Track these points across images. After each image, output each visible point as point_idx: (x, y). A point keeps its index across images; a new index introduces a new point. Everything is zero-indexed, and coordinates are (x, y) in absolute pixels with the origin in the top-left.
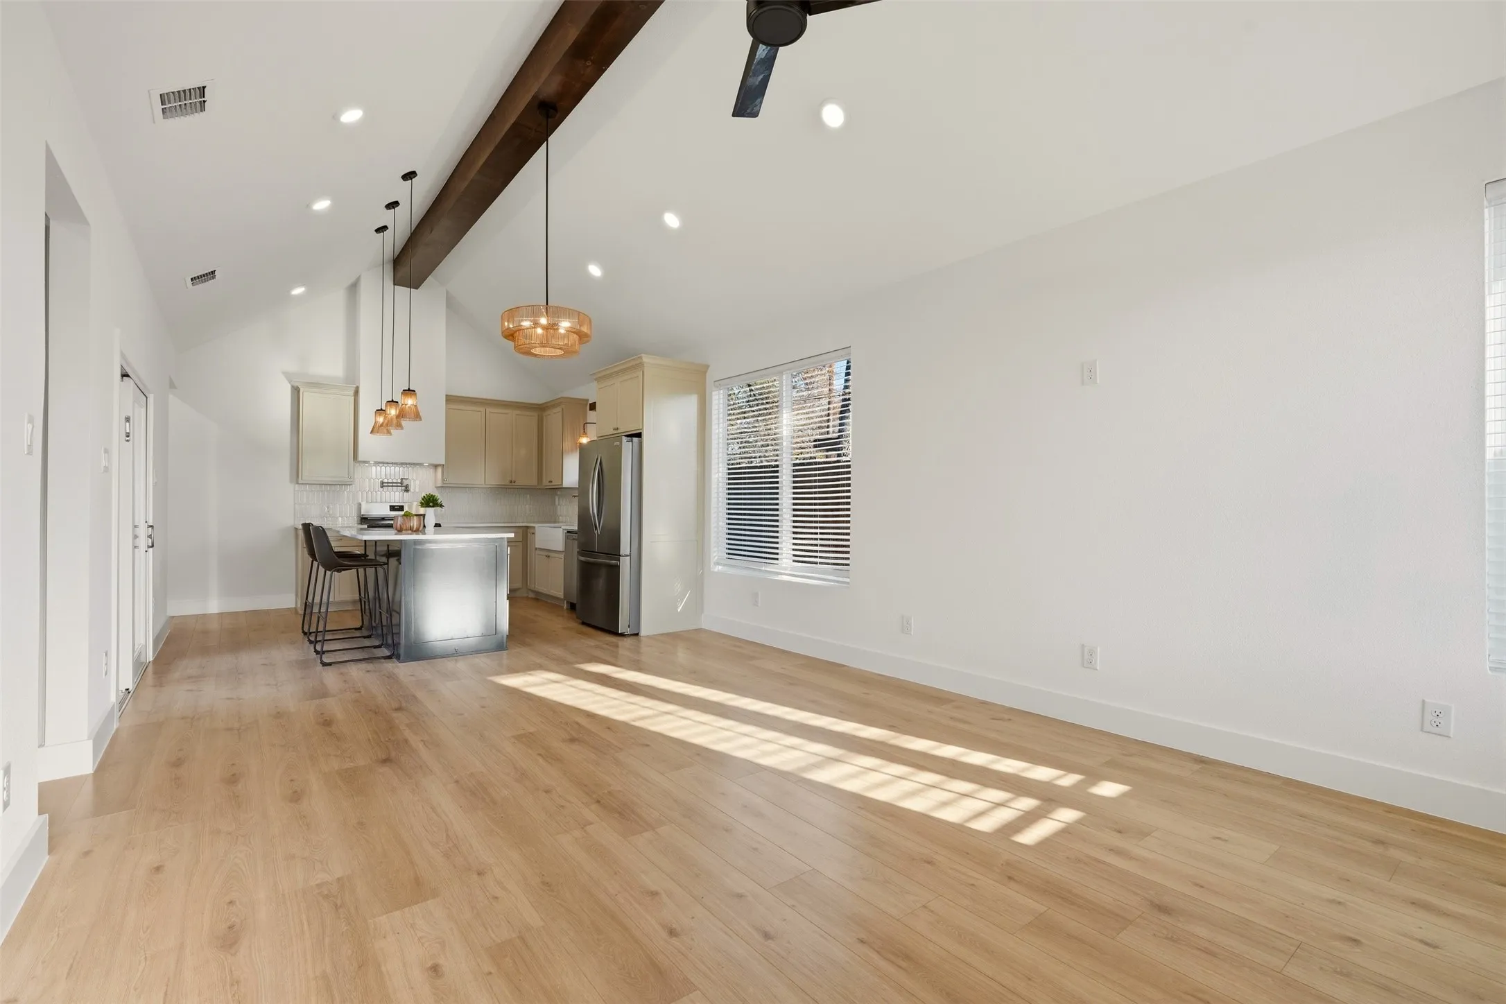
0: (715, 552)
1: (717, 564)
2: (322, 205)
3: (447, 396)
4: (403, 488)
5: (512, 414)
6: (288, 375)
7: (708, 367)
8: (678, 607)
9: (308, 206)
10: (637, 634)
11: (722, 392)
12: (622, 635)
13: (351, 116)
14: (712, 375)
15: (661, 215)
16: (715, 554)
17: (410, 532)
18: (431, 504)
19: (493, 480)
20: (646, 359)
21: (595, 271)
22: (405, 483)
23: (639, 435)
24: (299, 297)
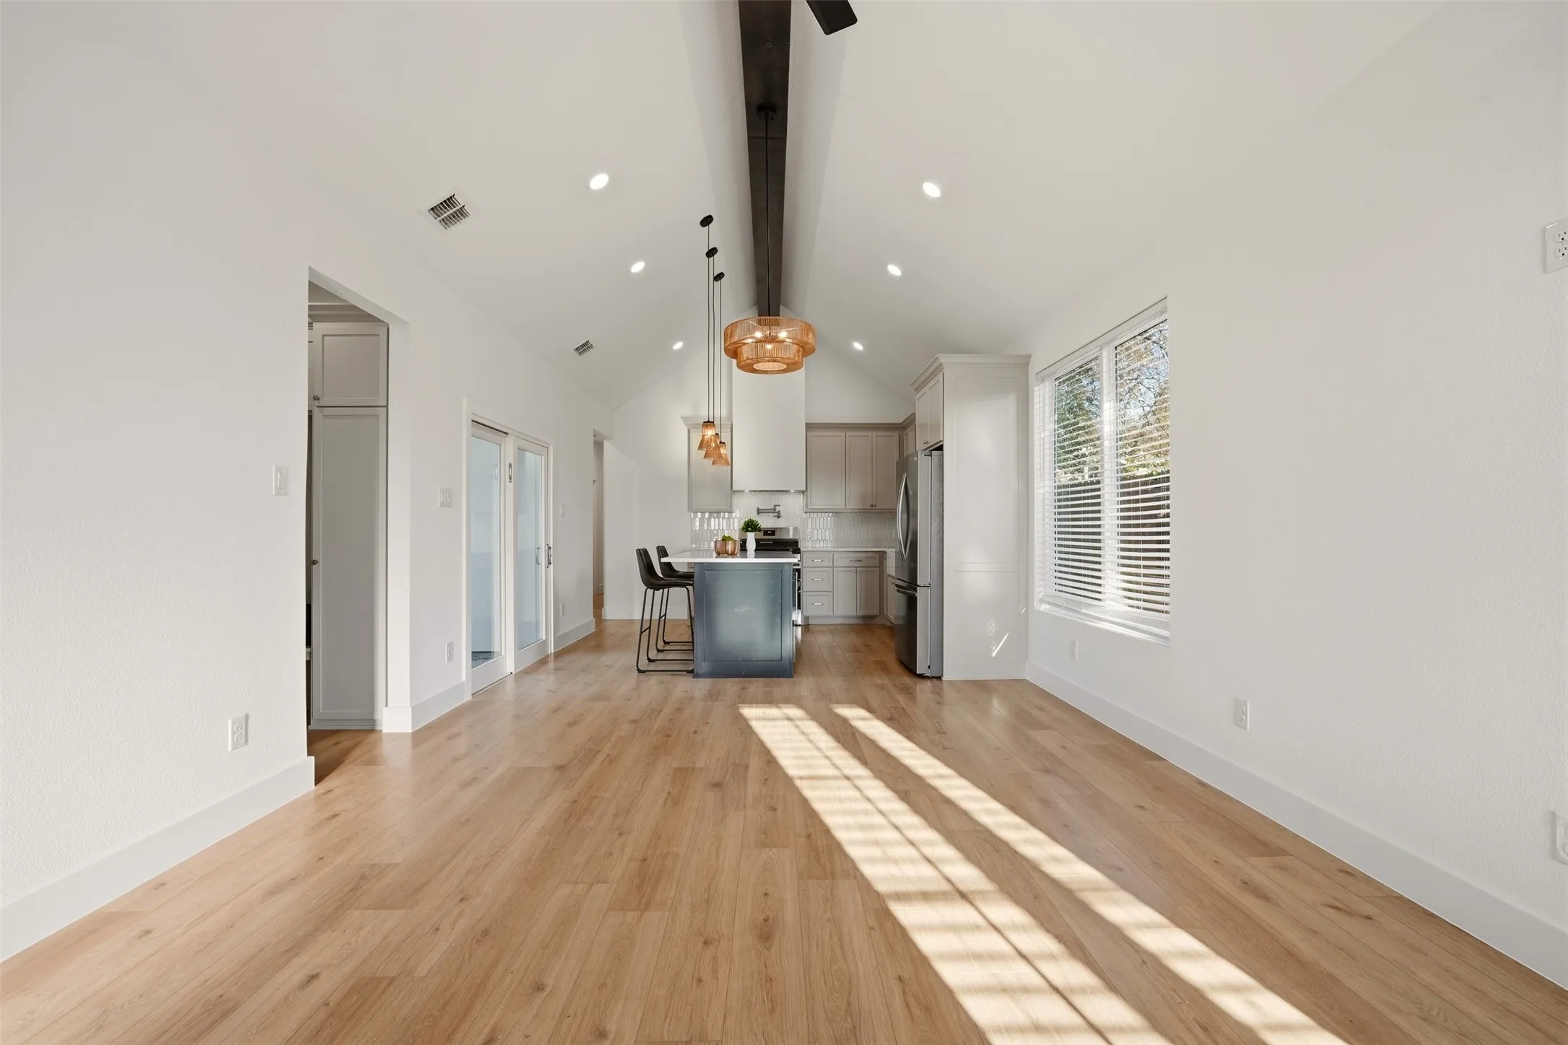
0: (1040, 586)
1: (1042, 601)
2: (638, 267)
3: (806, 424)
4: (776, 514)
5: (873, 434)
6: (685, 419)
7: (1030, 356)
8: (992, 651)
9: (628, 271)
10: (939, 678)
11: (1047, 384)
12: (921, 676)
13: (599, 182)
14: (1036, 366)
15: (920, 186)
16: (1040, 590)
17: (726, 555)
18: (749, 529)
19: (854, 504)
20: (944, 359)
21: (894, 270)
22: (778, 509)
23: (940, 448)
24: (680, 351)
